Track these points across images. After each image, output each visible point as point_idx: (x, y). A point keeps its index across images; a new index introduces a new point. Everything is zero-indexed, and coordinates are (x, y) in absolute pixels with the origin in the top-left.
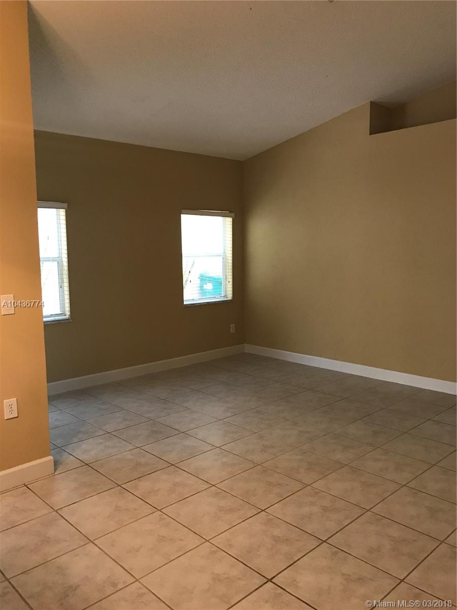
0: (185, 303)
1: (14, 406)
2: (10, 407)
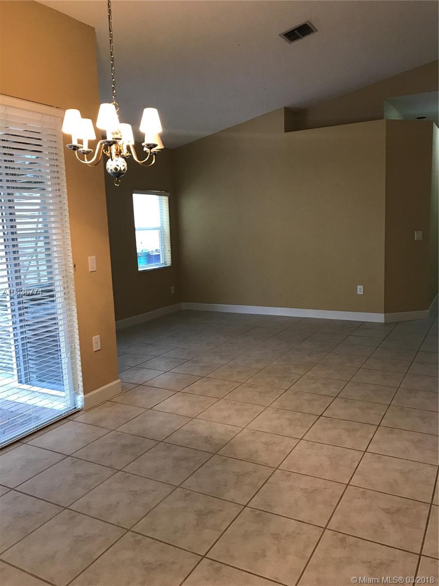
0: (139, 270)
1: (99, 341)
2: (96, 342)
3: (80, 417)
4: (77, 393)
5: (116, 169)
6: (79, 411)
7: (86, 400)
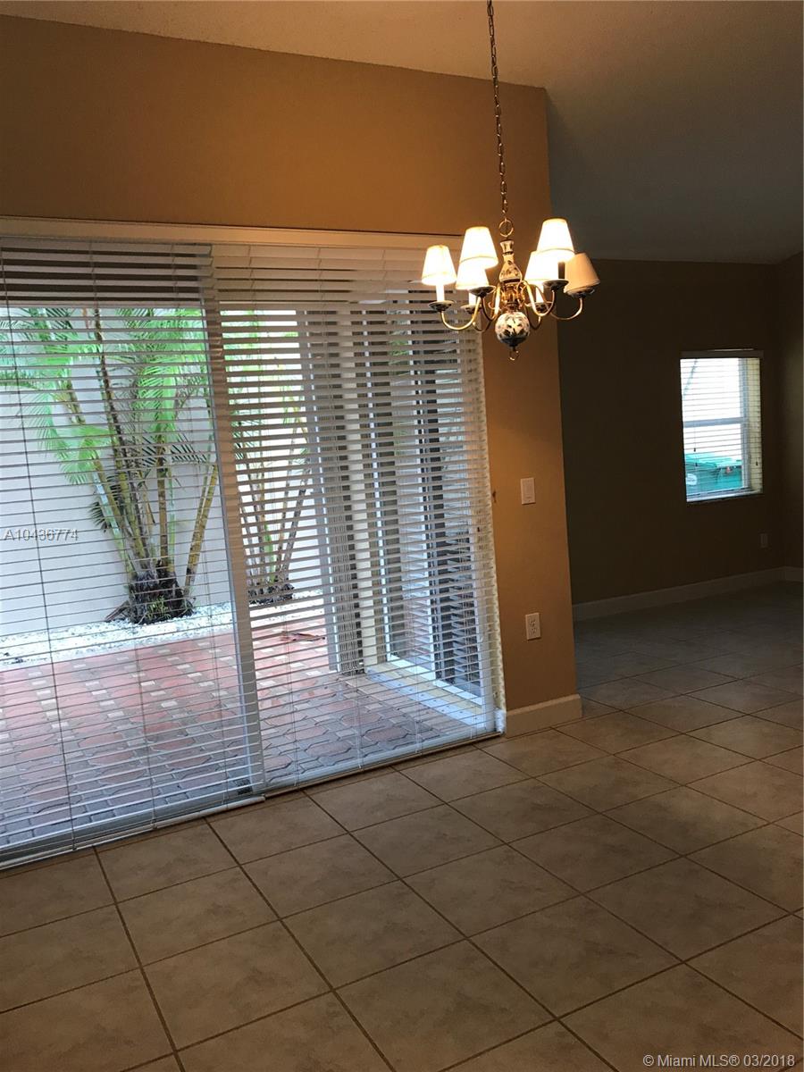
0: (688, 500)
1: (537, 623)
2: (532, 623)
3: (496, 748)
4: (497, 706)
5: (507, 332)
6: (498, 736)
7: (508, 719)
